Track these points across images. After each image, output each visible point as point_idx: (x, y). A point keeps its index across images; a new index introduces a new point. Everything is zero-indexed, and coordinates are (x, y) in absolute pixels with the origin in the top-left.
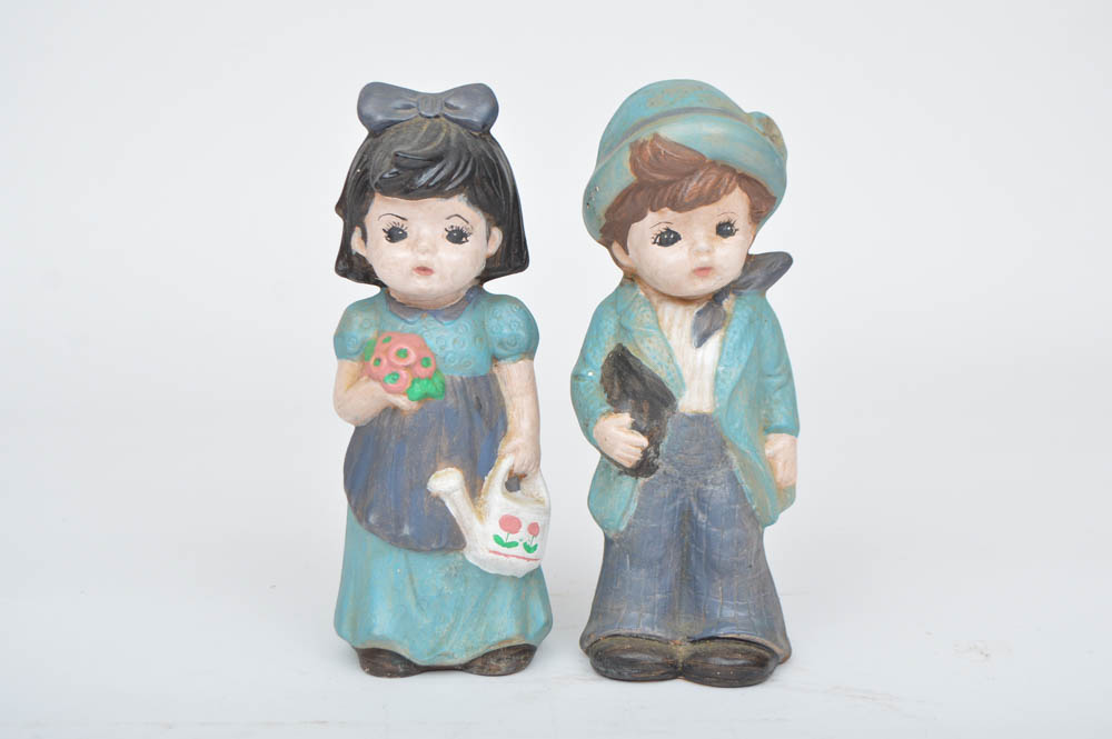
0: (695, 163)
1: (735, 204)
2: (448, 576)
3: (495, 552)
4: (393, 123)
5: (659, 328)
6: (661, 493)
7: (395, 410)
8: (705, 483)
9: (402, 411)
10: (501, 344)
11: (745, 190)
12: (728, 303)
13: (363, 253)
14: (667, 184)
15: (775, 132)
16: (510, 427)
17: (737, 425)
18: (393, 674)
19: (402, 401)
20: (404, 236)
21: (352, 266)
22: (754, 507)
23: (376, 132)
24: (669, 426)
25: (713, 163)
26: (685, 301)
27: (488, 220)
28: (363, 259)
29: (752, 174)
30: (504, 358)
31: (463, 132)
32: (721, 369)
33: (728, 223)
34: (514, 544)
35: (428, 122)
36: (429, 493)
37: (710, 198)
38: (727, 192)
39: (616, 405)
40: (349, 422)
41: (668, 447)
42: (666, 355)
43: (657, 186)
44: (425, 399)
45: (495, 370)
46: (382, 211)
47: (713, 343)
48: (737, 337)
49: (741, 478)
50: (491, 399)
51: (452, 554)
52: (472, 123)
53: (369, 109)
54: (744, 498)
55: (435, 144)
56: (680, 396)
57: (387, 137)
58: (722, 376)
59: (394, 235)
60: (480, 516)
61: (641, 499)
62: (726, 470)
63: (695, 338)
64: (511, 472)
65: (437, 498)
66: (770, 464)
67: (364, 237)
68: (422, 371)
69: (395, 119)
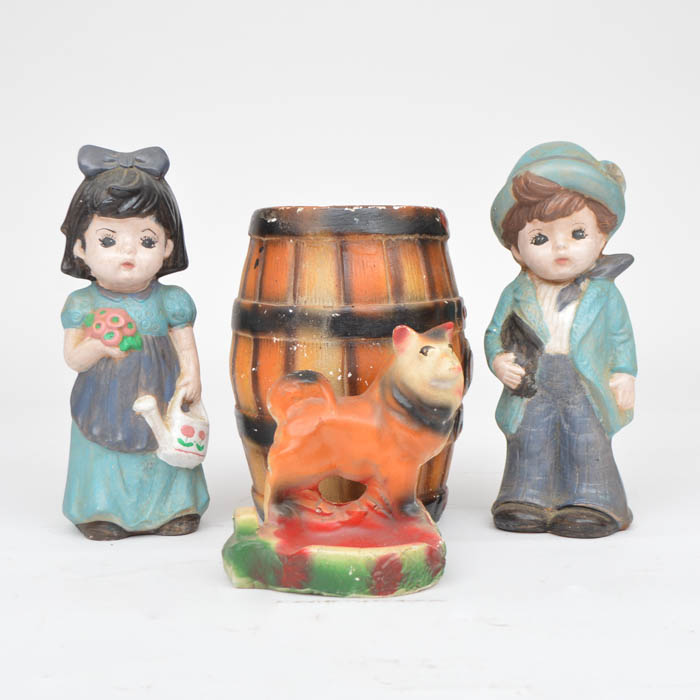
0: (554, 191)
1: (585, 217)
2: (146, 469)
3: (179, 450)
4: (102, 171)
5: (536, 300)
6: (538, 408)
7: (108, 359)
8: (568, 403)
9: (114, 359)
10: (174, 316)
11: (592, 209)
12: (583, 285)
13: (82, 256)
14: (536, 203)
15: (618, 174)
16: (182, 371)
17: (585, 363)
18: (110, 538)
19: (115, 352)
20: (113, 243)
21: (74, 266)
22: (601, 420)
23: (90, 176)
24: (540, 362)
25: (567, 190)
26: (556, 282)
27: (166, 234)
28: (81, 261)
29: (595, 198)
30: (175, 325)
31: (149, 176)
32: (574, 325)
33: (580, 231)
34: (190, 445)
35: (126, 171)
36: (134, 412)
37: (564, 212)
38: (577, 209)
39: (507, 349)
40: (75, 369)
41: (540, 376)
42: (538, 315)
43: (531, 205)
44: (130, 349)
45: (170, 334)
46: (98, 227)
47: (571, 309)
48: (588, 305)
49: (592, 401)
50: (170, 352)
51: (149, 454)
52: (154, 171)
53: (85, 162)
54: (594, 413)
55: (135, 183)
56: (547, 342)
57: (100, 179)
58: (575, 330)
59: (107, 242)
60: (167, 427)
61: (526, 412)
62: (581, 394)
63: (558, 306)
64: (184, 399)
65: (140, 416)
66: (613, 392)
67: (84, 246)
68: (127, 331)
69: (104, 168)
